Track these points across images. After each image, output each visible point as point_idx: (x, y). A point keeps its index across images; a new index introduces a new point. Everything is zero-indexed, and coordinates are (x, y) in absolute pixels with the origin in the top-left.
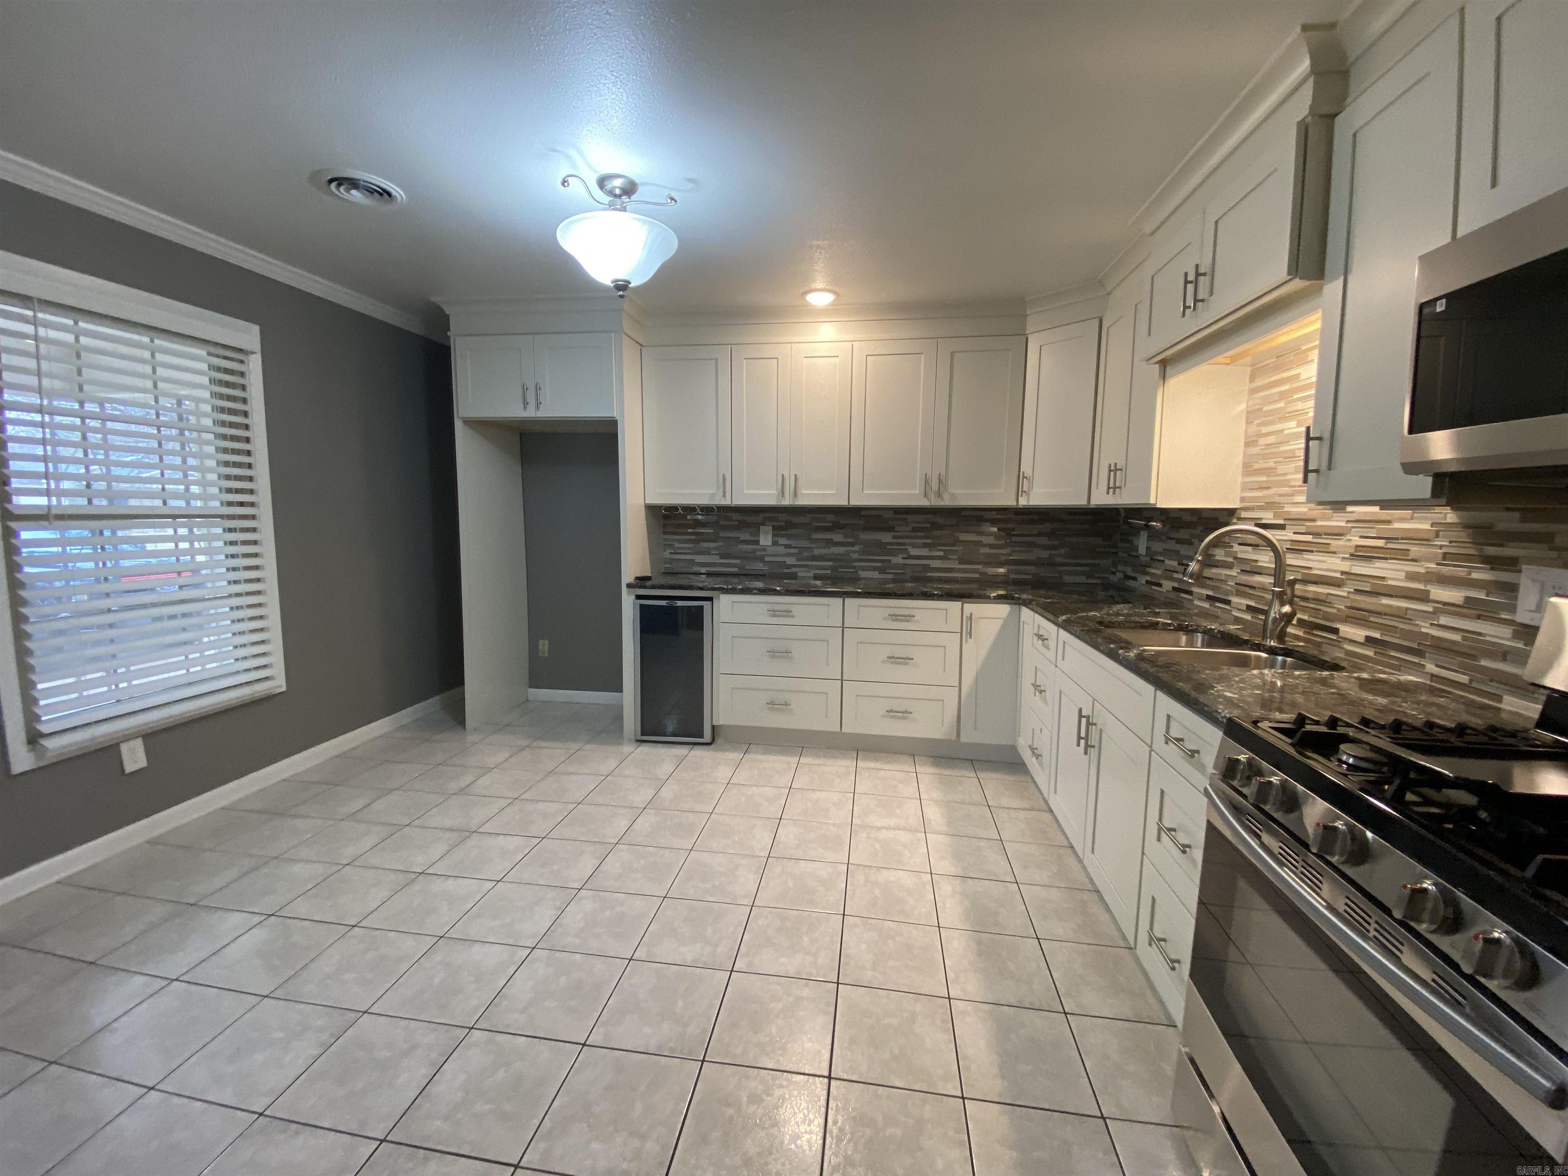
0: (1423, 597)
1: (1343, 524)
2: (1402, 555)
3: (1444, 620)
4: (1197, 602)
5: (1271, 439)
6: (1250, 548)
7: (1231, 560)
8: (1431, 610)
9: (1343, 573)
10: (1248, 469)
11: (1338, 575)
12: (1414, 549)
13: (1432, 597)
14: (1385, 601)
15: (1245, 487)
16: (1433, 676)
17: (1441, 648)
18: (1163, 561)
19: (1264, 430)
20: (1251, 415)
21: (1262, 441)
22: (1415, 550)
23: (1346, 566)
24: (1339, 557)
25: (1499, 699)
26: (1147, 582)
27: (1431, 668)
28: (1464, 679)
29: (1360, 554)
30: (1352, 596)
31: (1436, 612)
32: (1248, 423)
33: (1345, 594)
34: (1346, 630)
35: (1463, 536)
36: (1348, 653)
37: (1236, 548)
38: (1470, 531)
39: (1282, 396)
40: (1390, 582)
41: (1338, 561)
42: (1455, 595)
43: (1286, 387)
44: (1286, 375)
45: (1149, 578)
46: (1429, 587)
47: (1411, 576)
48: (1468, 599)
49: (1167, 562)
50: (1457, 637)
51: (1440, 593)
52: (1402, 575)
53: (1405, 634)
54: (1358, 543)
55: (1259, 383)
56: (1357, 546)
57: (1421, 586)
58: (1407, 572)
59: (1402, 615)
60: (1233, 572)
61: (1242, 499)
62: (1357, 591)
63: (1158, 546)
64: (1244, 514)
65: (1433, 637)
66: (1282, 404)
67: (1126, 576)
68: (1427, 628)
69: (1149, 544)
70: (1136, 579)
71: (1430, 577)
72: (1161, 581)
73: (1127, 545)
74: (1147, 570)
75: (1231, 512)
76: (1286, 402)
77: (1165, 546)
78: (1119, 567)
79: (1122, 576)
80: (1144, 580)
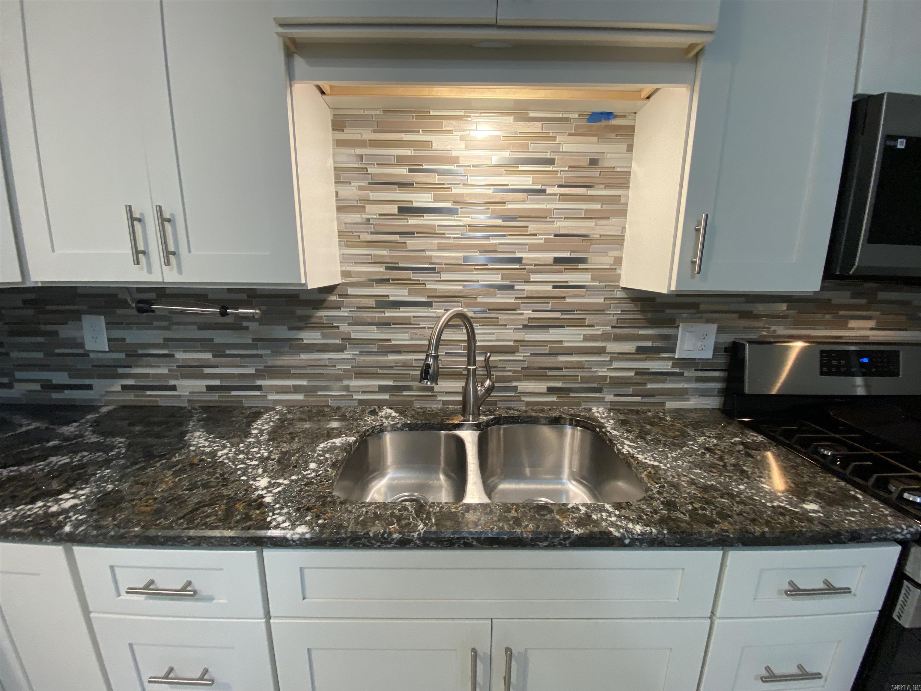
0: (601, 351)
1: (513, 300)
2: (579, 323)
3: (616, 365)
5: (391, 209)
8: (608, 359)
9: (515, 341)
11: (512, 344)
12: (588, 317)
13: (607, 350)
14: (561, 358)
15: (345, 259)
17: (616, 382)
22: (589, 319)
23: (521, 335)
24: (511, 329)
25: (663, 404)
26: (127, 387)
27: (610, 397)
28: (638, 398)
29: (533, 324)
30: (528, 359)
31: (611, 360)
32: (338, 181)
33: (521, 358)
34: (524, 386)
35: (631, 307)
36: (528, 403)
37: (344, 328)
40: (566, 344)
41: (512, 332)
42: (630, 347)
47: (586, 338)
48: (637, 348)
50: (632, 374)
51: (613, 347)
52: (581, 338)
53: (584, 379)
54: (532, 316)
56: (530, 318)
57: (598, 344)
58: (584, 335)
59: (580, 367)
61: (345, 274)
62: (533, 355)
64: (351, 291)
65: (611, 378)
66: (404, 171)
67: (48, 386)
68: (602, 372)
69: (118, 334)
70: (89, 387)
71: (605, 337)
72: (172, 382)
73: (41, 339)
74: (120, 370)
75: (330, 290)
76: (411, 171)
77: (169, 334)
78: (19, 375)
79: (37, 387)
80: (116, 386)
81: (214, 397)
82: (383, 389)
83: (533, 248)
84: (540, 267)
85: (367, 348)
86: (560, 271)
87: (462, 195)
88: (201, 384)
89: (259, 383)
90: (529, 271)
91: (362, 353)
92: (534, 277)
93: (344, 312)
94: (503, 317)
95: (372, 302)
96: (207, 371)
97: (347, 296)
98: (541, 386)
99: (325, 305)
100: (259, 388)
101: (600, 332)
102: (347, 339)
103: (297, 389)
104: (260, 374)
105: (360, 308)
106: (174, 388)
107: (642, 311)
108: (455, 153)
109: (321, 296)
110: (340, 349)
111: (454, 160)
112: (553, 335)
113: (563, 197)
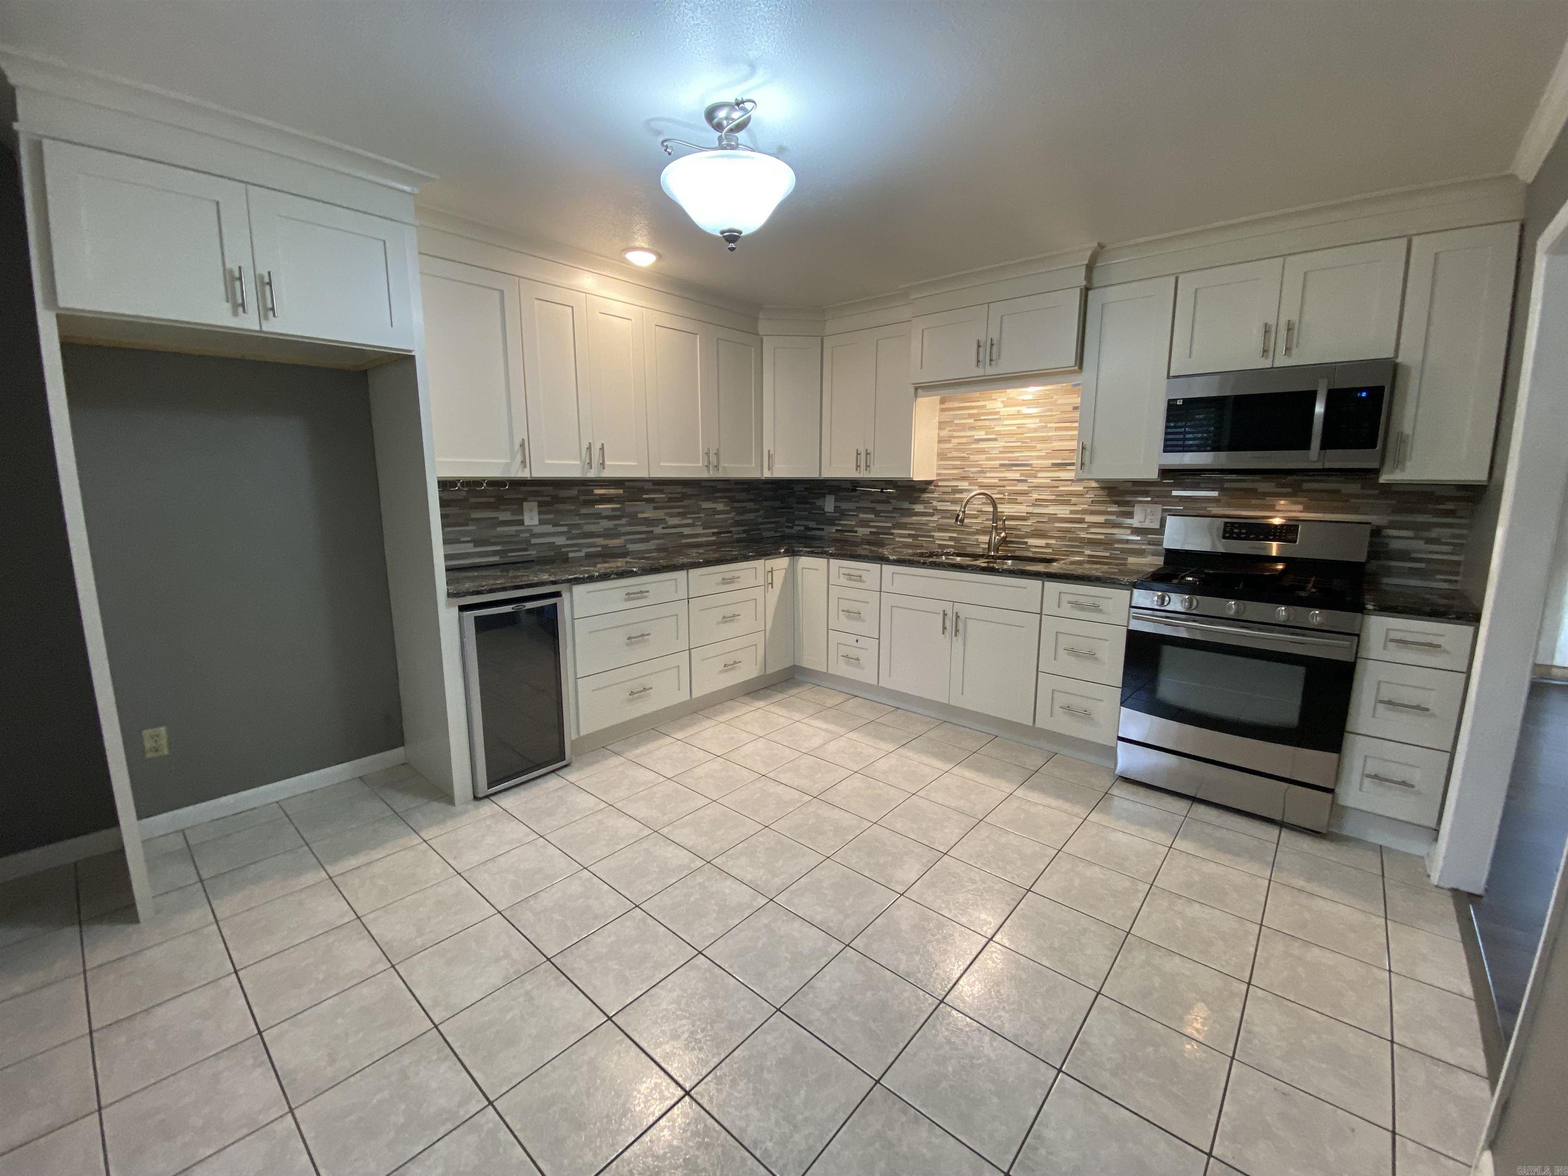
0: (1082, 521)
1: (1026, 488)
2: (1067, 503)
3: (1093, 530)
4: (897, 539)
5: (964, 440)
6: (949, 504)
7: (931, 511)
8: (1086, 526)
9: (1028, 513)
10: (942, 456)
11: (1025, 515)
13: (1086, 520)
14: (1055, 525)
15: (940, 467)
16: (1089, 556)
17: (1092, 543)
18: (858, 515)
19: (955, 434)
20: (942, 425)
21: (954, 441)
22: (1074, 500)
23: (1030, 509)
25: (1126, 559)
26: (837, 530)
27: (1088, 552)
28: (1108, 554)
29: (1038, 503)
30: (1035, 525)
31: (1089, 527)
32: (940, 428)
33: (1031, 524)
34: (1032, 541)
35: (1101, 492)
36: (1034, 552)
37: (935, 503)
38: (1106, 491)
39: (970, 416)
40: (1060, 516)
41: (1024, 507)
42: (1100, 519)
43: (975, 411)
44: (973, 404)
45: (839, 528)
46: (1083, 516)
47: (1072, 512)
48: (1106, 520)
49: (861, 516)
50: (1102, 537)
51: (1089, 518)
52: (1068, 512)
53: (1071, 539)
54: (1038, 498)
55: (946, 405)
56: (1036, 499)
57: (1079, 516)
59: (1068, 531)
60: (935, 518)
61: (938, 475)
63: (844, 506)
64: (940, 484)
65: (1088, 538)
66: (971, 421)
67: (807, 528)
68: (1083, 535)
69: (838, 504)
70: (823, 529)
71: (1084, 512)
72: (856, 529)
73: (807, 506)
74: (836, 522)
75: (930, 483)
76: (975, 420)
77: (858, 505)
78: (797, 522)
79: (803, 528)
80: (834, 529)
81: (872, 537)
82: (951, 539)
83: (1038, 458)
84: (1043, 469)
85: (945, 515)
86: (1055, 471)
87: (1000, 431)
88: (867, 531)
89: (893, 531)
90: (1036, 471)
91: (942, 518)
92: (1040, 475)
93: (935, 495)
94: (1020, 499)
95: (950, 490)
96: (871, 524)
97: (938, 486)
98: (1042, 542)
99: (927, 491)
100: (892, 534)
101: (1080, 509)
102: (936, 509)
103: (909, 536)
104: (894, 527)
105: (944, 493)
106: (856, 532)
107: (1109, 495)
108: (997, 410)
109: (925, 486)
110: (932, 515)
111: (998, 413)
112: (1051, 510)
113: (1057, 429)
